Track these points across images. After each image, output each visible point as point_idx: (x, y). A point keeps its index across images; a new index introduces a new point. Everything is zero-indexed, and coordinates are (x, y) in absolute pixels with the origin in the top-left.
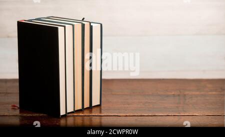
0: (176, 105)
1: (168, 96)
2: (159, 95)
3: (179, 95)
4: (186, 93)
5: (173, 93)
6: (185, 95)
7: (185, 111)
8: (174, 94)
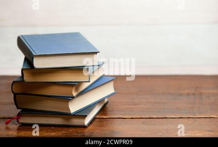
0: (191, 106)
1: (181, 95)
2: (171, 94)
3: (194, 94)
4: (203, 91)
5: (187, 91)
6: (201, 94)
7: (201, 113)
8: (188, 93)
